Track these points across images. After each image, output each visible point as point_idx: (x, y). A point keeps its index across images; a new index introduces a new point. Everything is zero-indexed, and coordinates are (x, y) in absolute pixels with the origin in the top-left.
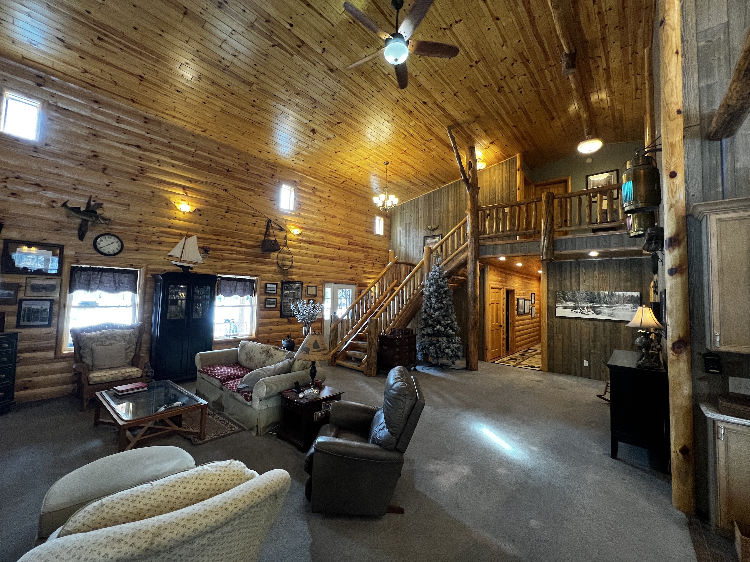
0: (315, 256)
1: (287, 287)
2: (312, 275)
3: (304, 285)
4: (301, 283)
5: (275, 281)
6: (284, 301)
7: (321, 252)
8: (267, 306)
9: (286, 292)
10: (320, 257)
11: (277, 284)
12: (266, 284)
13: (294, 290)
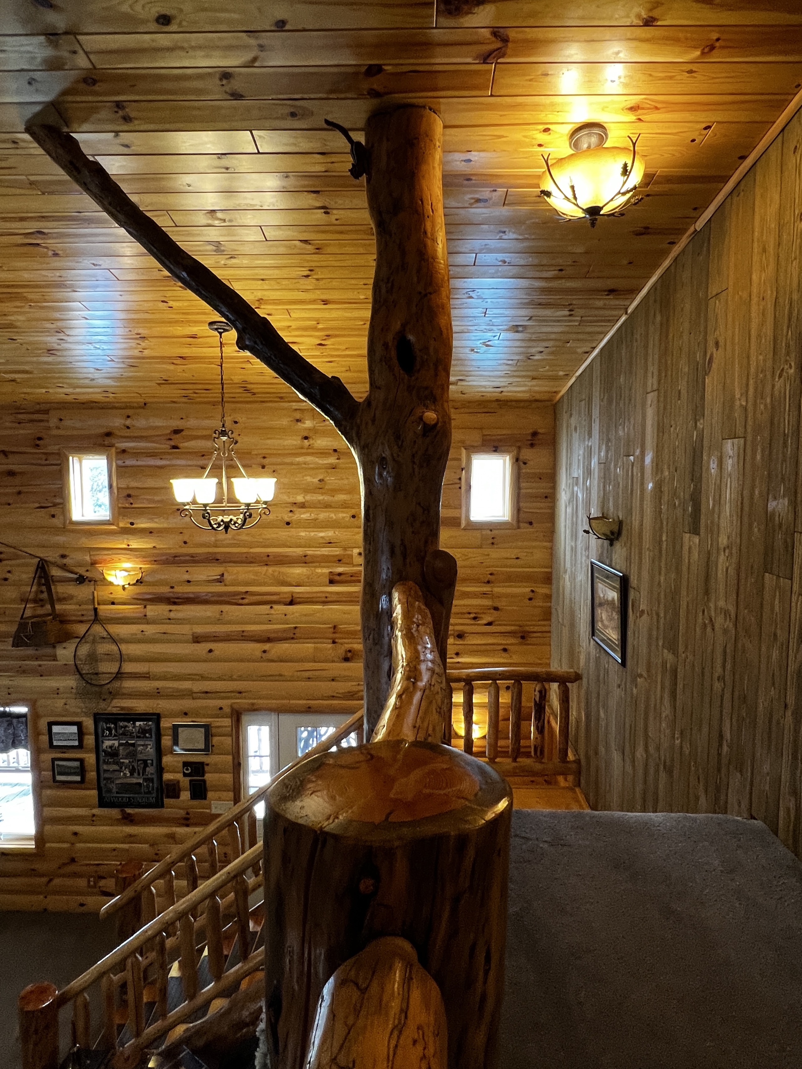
0: (197, 639)
1: (109, 729)
2: (190, 694)
3: (166, 723)
4: (156, 718)
5: (76, 714)
6: (105, 767)
7: (219, 621)
8: (59, 778)
9: (107, 743)
10: (215, 638)
11: (79, 725)
12: (50, 724)
13: (132, 738)
